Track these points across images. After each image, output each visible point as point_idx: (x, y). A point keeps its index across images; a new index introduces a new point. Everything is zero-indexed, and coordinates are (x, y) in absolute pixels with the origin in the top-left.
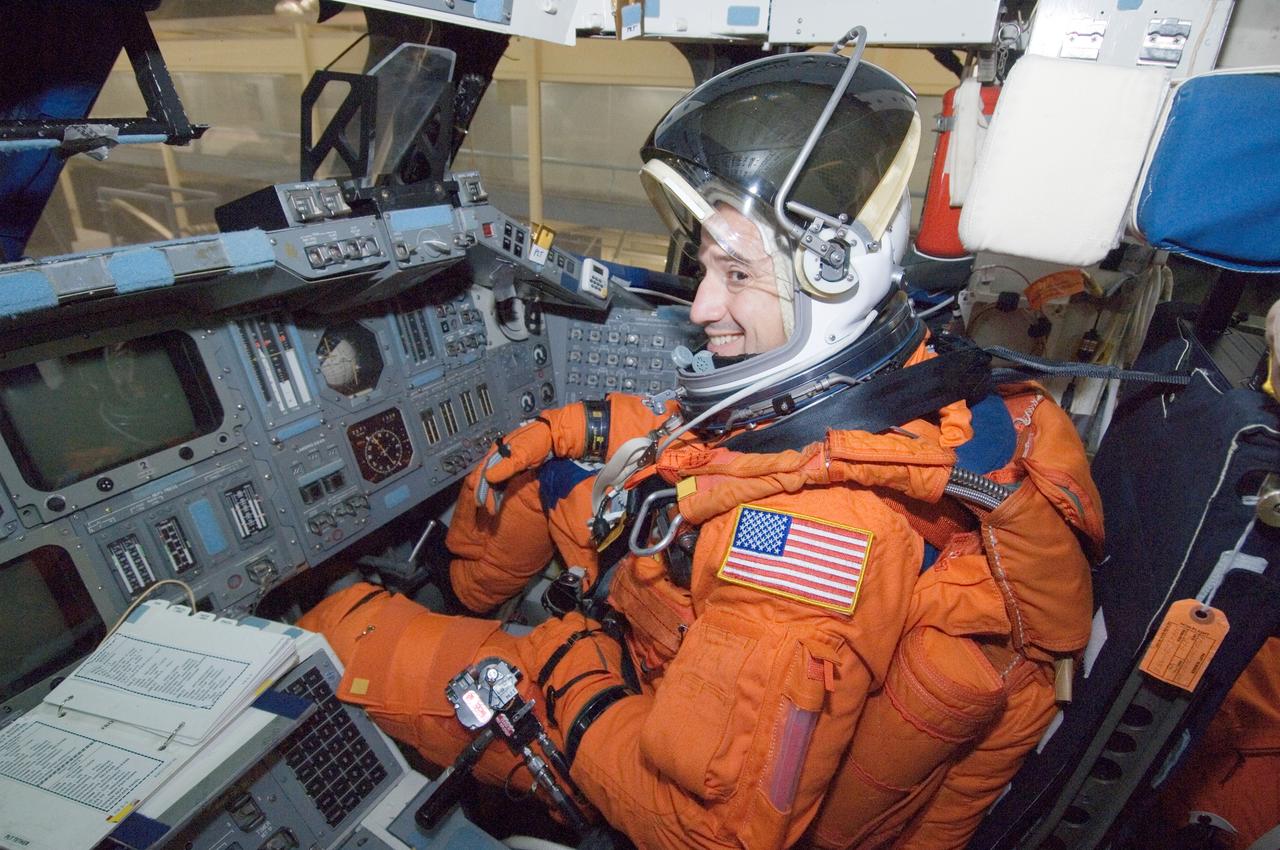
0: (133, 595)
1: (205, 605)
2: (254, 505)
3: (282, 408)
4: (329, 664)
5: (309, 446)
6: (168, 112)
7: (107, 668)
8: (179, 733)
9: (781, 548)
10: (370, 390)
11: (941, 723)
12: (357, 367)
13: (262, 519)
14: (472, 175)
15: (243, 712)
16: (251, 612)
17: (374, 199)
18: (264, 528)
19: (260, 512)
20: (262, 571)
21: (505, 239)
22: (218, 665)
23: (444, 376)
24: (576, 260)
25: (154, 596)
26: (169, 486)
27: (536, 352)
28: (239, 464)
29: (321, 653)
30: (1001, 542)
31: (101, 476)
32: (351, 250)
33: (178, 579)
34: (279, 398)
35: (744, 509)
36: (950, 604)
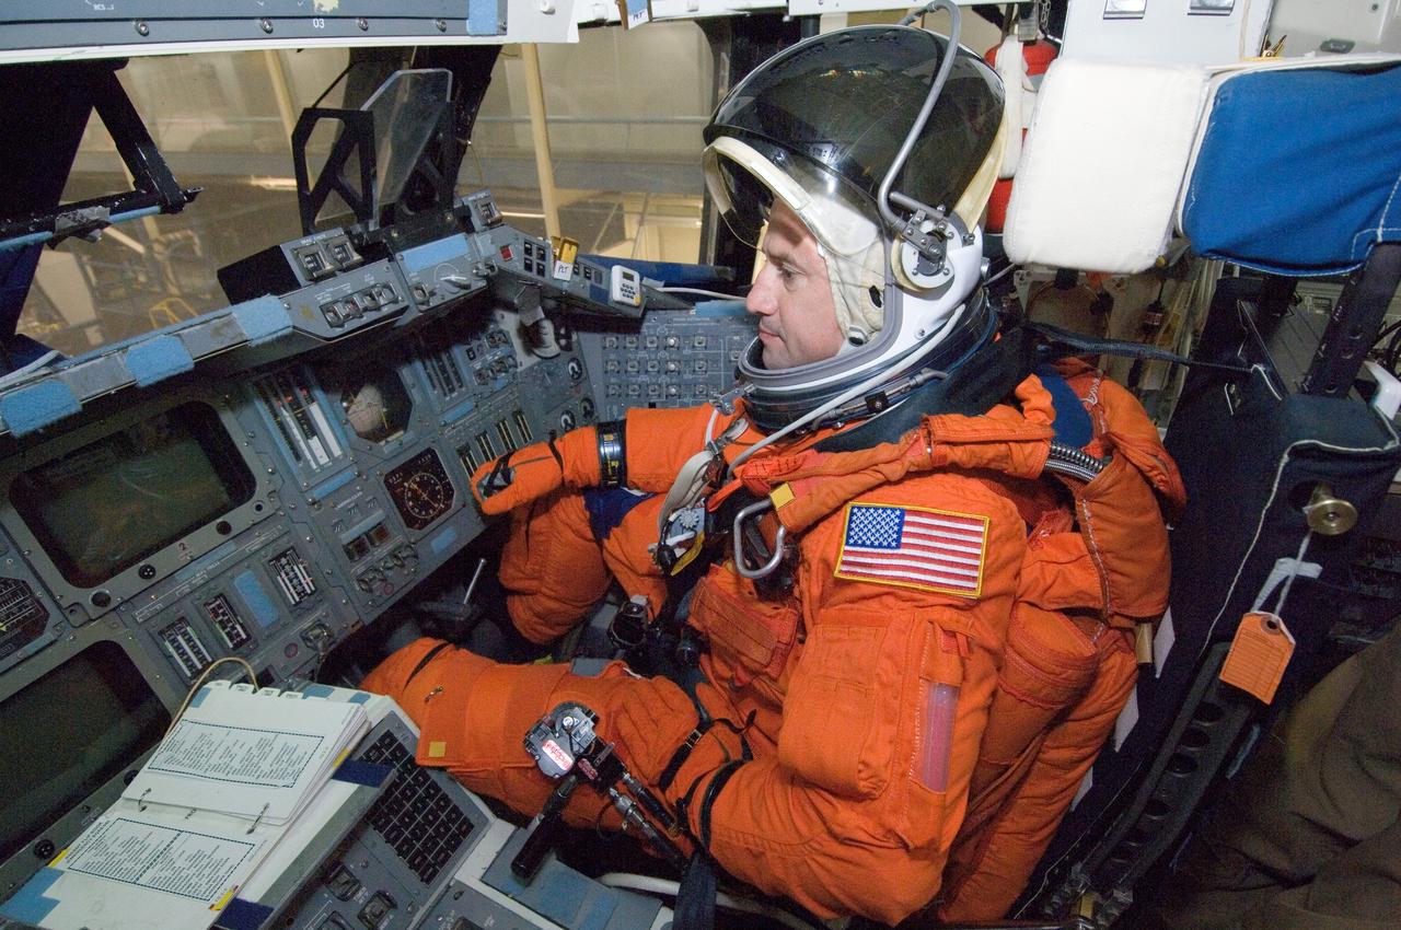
0: (191, 678)
1: (265, 680)
2: (299, 570)
3: (315, 467)
4: (402, 726)
5: (348, 501)
6: (157, 182)
7: (180, 757)
8: (265, 815)
9: (898, 540)
10: (402, 432)
11: (1040, 691)
12: (385, 410)
13: (310, 584)
14: (482, 195)
15: (324, 786)
16: (312, 679)
17: (384, 241)
18: (313, 593)
19: (306, 577)
20: (317, 637)
21: (526, 259)
22: (292, 741)
23: (477, 406)
24: (603, 269)
25: (214, 676)
26: (210, 564)
27: (570, 367)
28: (278, 530)
29: (392, 715)
30: (1095, 515)
31: (142, 564)
32: (367, 302)
33: (234, 656)
34: (309, 457)
35: (853, 508)
36: (1049, 581)
